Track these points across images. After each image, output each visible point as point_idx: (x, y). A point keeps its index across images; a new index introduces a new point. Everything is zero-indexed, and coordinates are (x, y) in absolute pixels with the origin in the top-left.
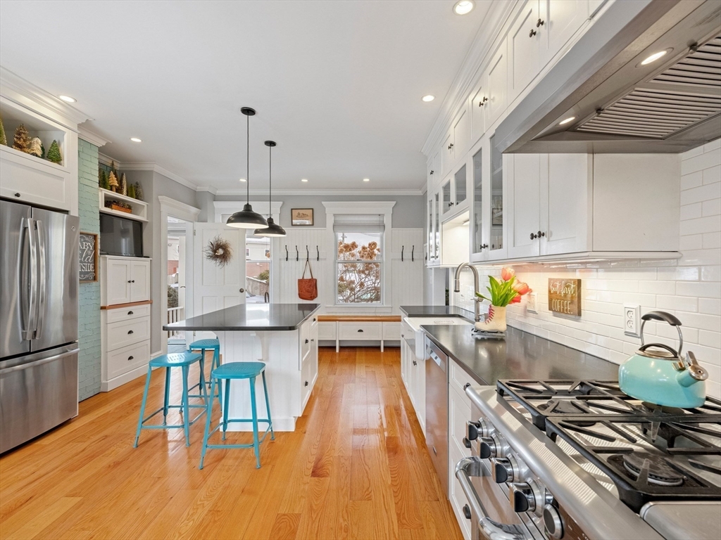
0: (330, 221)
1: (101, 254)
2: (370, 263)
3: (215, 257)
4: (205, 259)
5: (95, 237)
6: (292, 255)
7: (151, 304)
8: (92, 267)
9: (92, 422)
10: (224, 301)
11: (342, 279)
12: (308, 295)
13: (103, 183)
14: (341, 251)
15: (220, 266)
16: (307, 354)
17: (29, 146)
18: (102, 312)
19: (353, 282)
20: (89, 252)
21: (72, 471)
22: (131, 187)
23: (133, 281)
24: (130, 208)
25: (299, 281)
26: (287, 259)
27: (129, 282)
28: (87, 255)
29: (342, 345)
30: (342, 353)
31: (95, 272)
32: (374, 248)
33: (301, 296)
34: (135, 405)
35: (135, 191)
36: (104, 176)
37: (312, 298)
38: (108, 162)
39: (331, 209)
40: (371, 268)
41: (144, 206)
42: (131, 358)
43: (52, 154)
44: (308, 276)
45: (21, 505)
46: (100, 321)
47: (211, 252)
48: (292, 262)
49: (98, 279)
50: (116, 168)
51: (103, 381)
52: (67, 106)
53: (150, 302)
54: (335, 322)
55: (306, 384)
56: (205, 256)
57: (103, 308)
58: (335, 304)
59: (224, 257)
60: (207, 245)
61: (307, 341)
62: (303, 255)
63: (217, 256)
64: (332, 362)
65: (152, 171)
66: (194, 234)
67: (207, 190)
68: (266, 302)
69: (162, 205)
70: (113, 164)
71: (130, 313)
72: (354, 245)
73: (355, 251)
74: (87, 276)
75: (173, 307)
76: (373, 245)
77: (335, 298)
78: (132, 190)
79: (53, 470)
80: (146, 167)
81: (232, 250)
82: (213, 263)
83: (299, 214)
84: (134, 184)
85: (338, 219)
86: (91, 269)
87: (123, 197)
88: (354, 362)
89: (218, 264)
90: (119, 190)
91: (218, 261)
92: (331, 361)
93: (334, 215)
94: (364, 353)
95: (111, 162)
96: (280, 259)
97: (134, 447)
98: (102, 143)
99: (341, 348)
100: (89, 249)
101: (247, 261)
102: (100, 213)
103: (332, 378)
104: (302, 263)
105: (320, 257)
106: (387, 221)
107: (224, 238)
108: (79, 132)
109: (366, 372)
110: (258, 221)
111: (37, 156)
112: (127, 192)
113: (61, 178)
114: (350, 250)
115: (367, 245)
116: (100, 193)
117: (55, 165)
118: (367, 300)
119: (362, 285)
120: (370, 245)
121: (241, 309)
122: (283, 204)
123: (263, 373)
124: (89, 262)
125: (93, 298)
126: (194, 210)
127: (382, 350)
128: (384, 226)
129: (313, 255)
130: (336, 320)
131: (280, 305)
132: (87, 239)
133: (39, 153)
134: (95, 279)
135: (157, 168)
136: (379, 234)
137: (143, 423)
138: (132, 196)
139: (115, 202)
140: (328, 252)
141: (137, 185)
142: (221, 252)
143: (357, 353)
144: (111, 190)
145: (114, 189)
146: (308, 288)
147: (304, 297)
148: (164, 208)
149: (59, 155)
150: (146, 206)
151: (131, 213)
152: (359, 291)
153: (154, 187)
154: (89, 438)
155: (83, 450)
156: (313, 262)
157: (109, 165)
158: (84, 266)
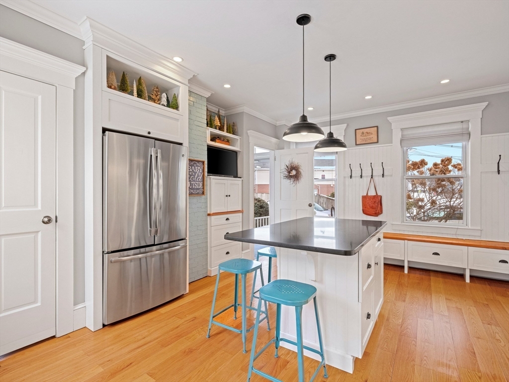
0: (397, 136)
1: (208, 175)
2: (443, 180)
3: (290, 177)
4: (282, 179)
5: (203, 162)
6: (357, 173)
7: (242, 213)
8: (201, 185)
9: (193, 302)
10: (296, 213)
11: (409, 197)
12: (373, 211)
13: (210, 124)
14: (409, 169)
15: (293, 185)
16: (369, 280)
17: (159, 100)
18: (209, 217)
19: (422, 200)
20: (200, 174)
21: (163, 346)
22: (230, 126)
23: (229, 196)
24: (228, 141)
25: (364, 197)
26: (351, 177)
27: (227, 196)
28: (198, 176)
29: (410, 266)
30: (412, 275)
31: (203, 188)
32: (448, 165)
33: (365, 212)
34: (223, 293)
35: (232, 129)
36: (211, 119)
37: (377, 214)
38: (214, 109)
39: (397, 124)
40: (444, 185)
41: (238, 139)
42: (228, 253)
43: (172, 104)
44: (372, 193)
45: (123, 369)
46: (207, 224)
47: (287, 173)
48: (356, 179)
49: (205, 193)
50: (221, 114)
51: (209, 268)
52: (179, 65)
53: (241, 212)
54: (402, 241)
55: (369, 316)
56: (282, 177)
57: (209, 215)
58: (403, 222)
59: (296, 177)
60: (284, 167)
61: (369, 266)
62: (367, 172)
63: (291, 177)
64: (400, 285)
65: (243, 113)
66: (275, 160)
67: (284, 124)
68: (332, 215)
69: (250, 138)
70: (219, 111)
71: (227, 219)
72: (423, 163)
73: (425, 169)
74: (198, 191)
75: (266, 216)
76: (447, 161)
77: (403, 215)
78: (230, 127)
79: (155, 340)
80: (239, 110)
81: (303, 170)
82: (287, 182)
83: (363, 133)
84: (232, 124)
85: (406, 133)
86: (201, 187)
87: (224, 133)
88: (428, 290)
89: (292, 182)
90: (221, 129)
91: (292, 180)
92: (399, 283)
93: (402, 129)
94: (440, 280)
95: (217, 110)
96: (345, 177)
97: (207, 337)
98: (208, 95)
99: (410, 268)
100: (199, 172)
101: (315, 180)
102: (208, 146)
103: (401, 305)
104: (366, 180)
105: (385, 174)
106: (474, 127)
107: (296, 161)
108: (189, 85)
109: (448, 307)
110: (313, 130)
111: (164, 106)
112: (227, 129)
113: (177, 120)
114: (419, 168)
115: (439, 162)
116: (207, 131)
117: (175, 111)
118: (440, 219)
119: (433, 203)
120: (442, 161)
121: (309, 221)
122: (348, 125)
123: (315, 299)
124: (199, 181)
125: (202, 207)
126: (274, 140)
127: (468, 280)
128: (469, 134)
129: (378, 171)
130: (404, 239)
131: (344, 220)
132: (198, 164)
133: (166, 104)
134: (203, 193)
135: (245, 109)
136: (460, 144)
137: (213, 317)
138: (230, 133)
139: (218, 137)
140: (396, 169)
141: (234, 125)
142: (294, 173)
143: (432, 278)
144: (216, 129)
145: (218, 128)
146: (373, 205)
147: (368, 213)
148: (252, 140)
149: (177, 103)
150: (239, 139)
151: (229, 145)
152: (430, 209)
153: (244, 125)
154: (185, 316)
155: (177, 327)
156: (378, 179)
157: (217, 112)
158: (196, 184)
